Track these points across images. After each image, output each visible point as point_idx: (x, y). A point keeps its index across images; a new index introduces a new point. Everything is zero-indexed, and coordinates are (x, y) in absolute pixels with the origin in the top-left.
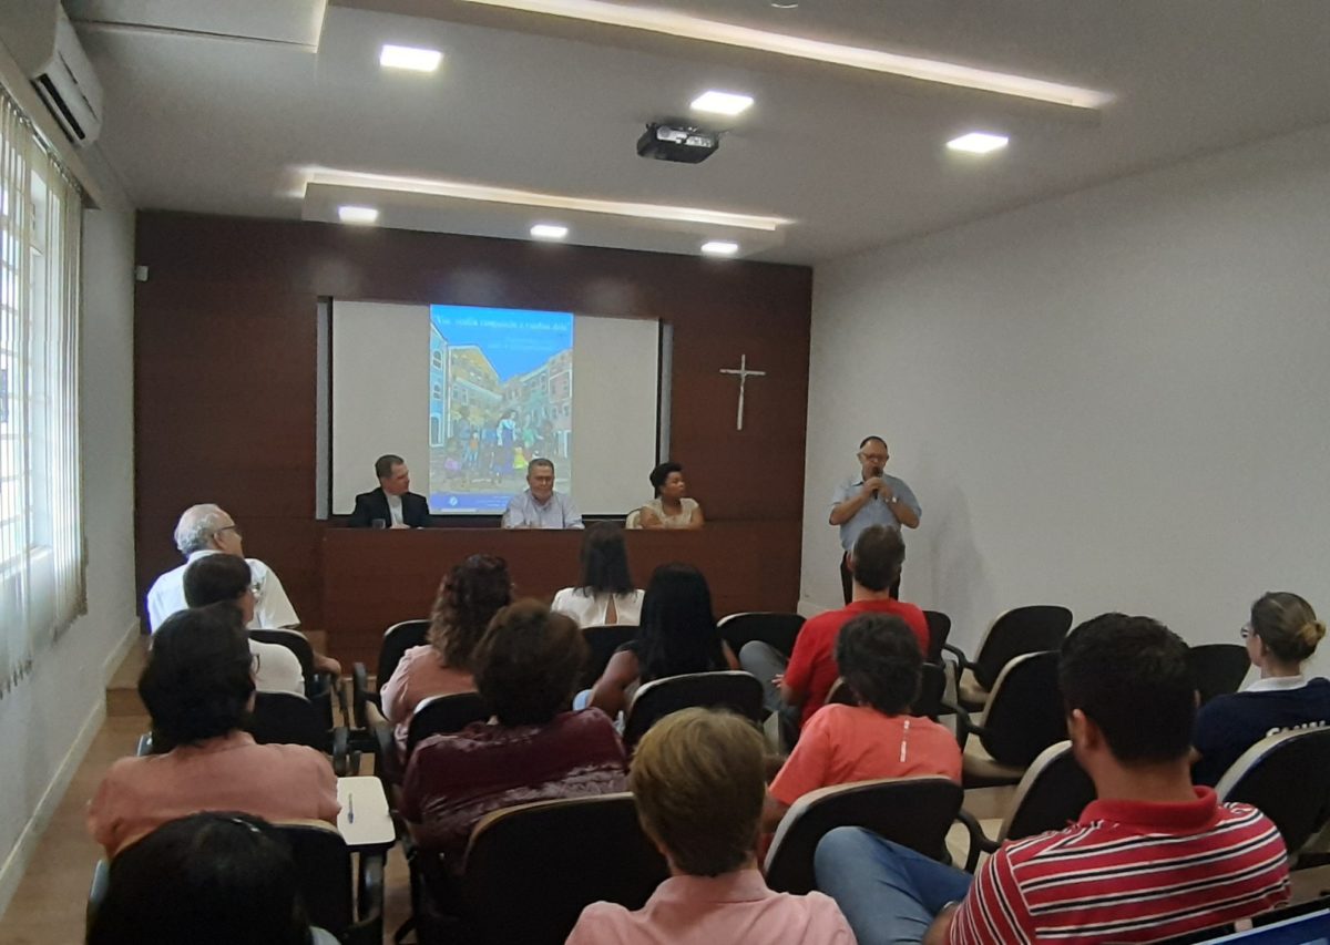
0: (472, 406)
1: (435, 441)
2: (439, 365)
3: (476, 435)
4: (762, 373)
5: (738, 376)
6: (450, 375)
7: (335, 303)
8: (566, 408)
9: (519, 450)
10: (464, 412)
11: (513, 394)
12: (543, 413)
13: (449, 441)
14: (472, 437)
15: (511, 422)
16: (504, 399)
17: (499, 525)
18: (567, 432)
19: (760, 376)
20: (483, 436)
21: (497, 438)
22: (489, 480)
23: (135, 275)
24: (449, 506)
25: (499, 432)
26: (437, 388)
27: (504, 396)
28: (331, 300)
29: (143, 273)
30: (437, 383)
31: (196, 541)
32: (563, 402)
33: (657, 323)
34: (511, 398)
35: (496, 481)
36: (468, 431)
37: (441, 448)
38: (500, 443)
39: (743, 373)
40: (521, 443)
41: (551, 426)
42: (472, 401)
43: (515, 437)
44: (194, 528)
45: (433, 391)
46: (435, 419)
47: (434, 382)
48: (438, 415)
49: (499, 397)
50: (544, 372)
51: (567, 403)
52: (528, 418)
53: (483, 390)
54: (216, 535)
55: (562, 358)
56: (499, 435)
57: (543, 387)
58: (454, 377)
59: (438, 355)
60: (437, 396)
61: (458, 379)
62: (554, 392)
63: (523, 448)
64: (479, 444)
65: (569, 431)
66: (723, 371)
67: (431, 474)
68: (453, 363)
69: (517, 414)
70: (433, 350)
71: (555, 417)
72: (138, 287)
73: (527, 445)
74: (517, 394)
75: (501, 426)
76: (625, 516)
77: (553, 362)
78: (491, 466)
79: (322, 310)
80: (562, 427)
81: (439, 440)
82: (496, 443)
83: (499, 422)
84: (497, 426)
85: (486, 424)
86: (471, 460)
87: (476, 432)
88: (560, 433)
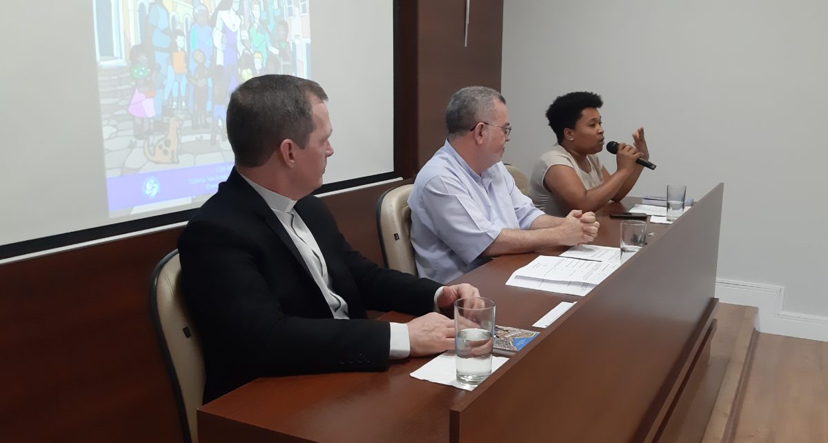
1: (108, 52)
12: (276, 7)
14: (174, 47)
20: (193, 44)
24: (146, 200)
36: (166, 31)
37: (120, 69)
43: (241, 48)
64: (186, 59)
67: (107, 131)
71: (291, 13)
80: (300, 33)
81: (116, 53)
82: (213, 59)
83: (215, 14)
84: (212, 22)
85: (195, 18)
86: (175, 94)
87: (182, 34)
88: (297, 42)
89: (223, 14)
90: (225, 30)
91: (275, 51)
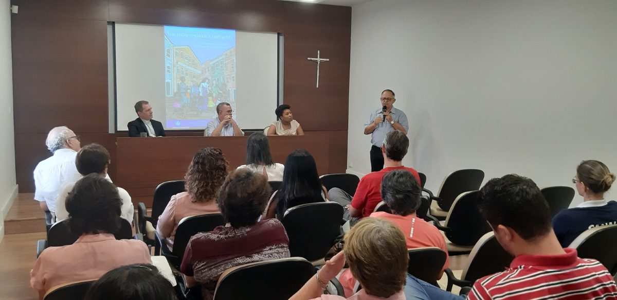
0: (187, 77)
1: (168, 93)
2: (169, 56)
3: (189, 91)
4: (328, 60)
5: (316, 62)
6: (175, 62)
7: (116, 25)
8: (233, 77)
9: (210, 98)
10: (182, 79)
11: (207, 70)
12: (222, 80)
13: (175, 94)
14: (187, 92)
15: (206, 84)
16: (202, 73)
17: (203, 135)
18: (233, 89)
19: (326, 61)
20: (193, 91)
21: (199, 92)
22: (196, 113)
23: (11, 10)
24: (176, 126)
25: (200, 89)
26: (168, 67)
27: (202, 71)
28: (113, 24)
29: (16, 9)
30: (169, 65)
31: (58, 144)
32: (232, 74)
33: (276, 36)
34: (206, 72)
35: (199, 113)
36: (185, 89)
37: (172, 97)
38: (201, 95)
39: (319, 59)
40: (211, 95)
41: (226, 85)
42: (187, 74)
43: (208, 92)
44: (56, 138)
45: (167, 69)
46: (168, 83)
47: (167, 65)
48: (170, 81)
49: (200, 72)
50: (222, 59)
51: (234, 74)
52: (214, 82)
53: (192, 69)
54: (67, 141)
55: (231, 52)
56: (200, 91)
57: (222, 67)
58: (177, 62)
59: (169, 51)
60: (168, 71)
61: (179, 63)
62: (227, 70)
63: (213, 97)
64: (190, 95)
65: (235, 89)
66: (309, 59)
67: (167, 110)
68: (176, 55)
69: (209, 80)
70: (166, 48)
71: (228, 82)
72: (13, 16)
73: (214, 95)
74: (209, 71)
75: (201, 86)
76: (263, 130)
77: (226, 55)
78: (197, 106)
79: (109, 28)
80: (231, 87)
81: (171, 93)
82: (199, 94)
83: (200, 84)
84: (199, 86)
85: (194, 85)
86: (186, 103)
87: (189, 89)
88: (230, 89)
89: (203, 84)
90: (203, 87)
91: (221, 92)
